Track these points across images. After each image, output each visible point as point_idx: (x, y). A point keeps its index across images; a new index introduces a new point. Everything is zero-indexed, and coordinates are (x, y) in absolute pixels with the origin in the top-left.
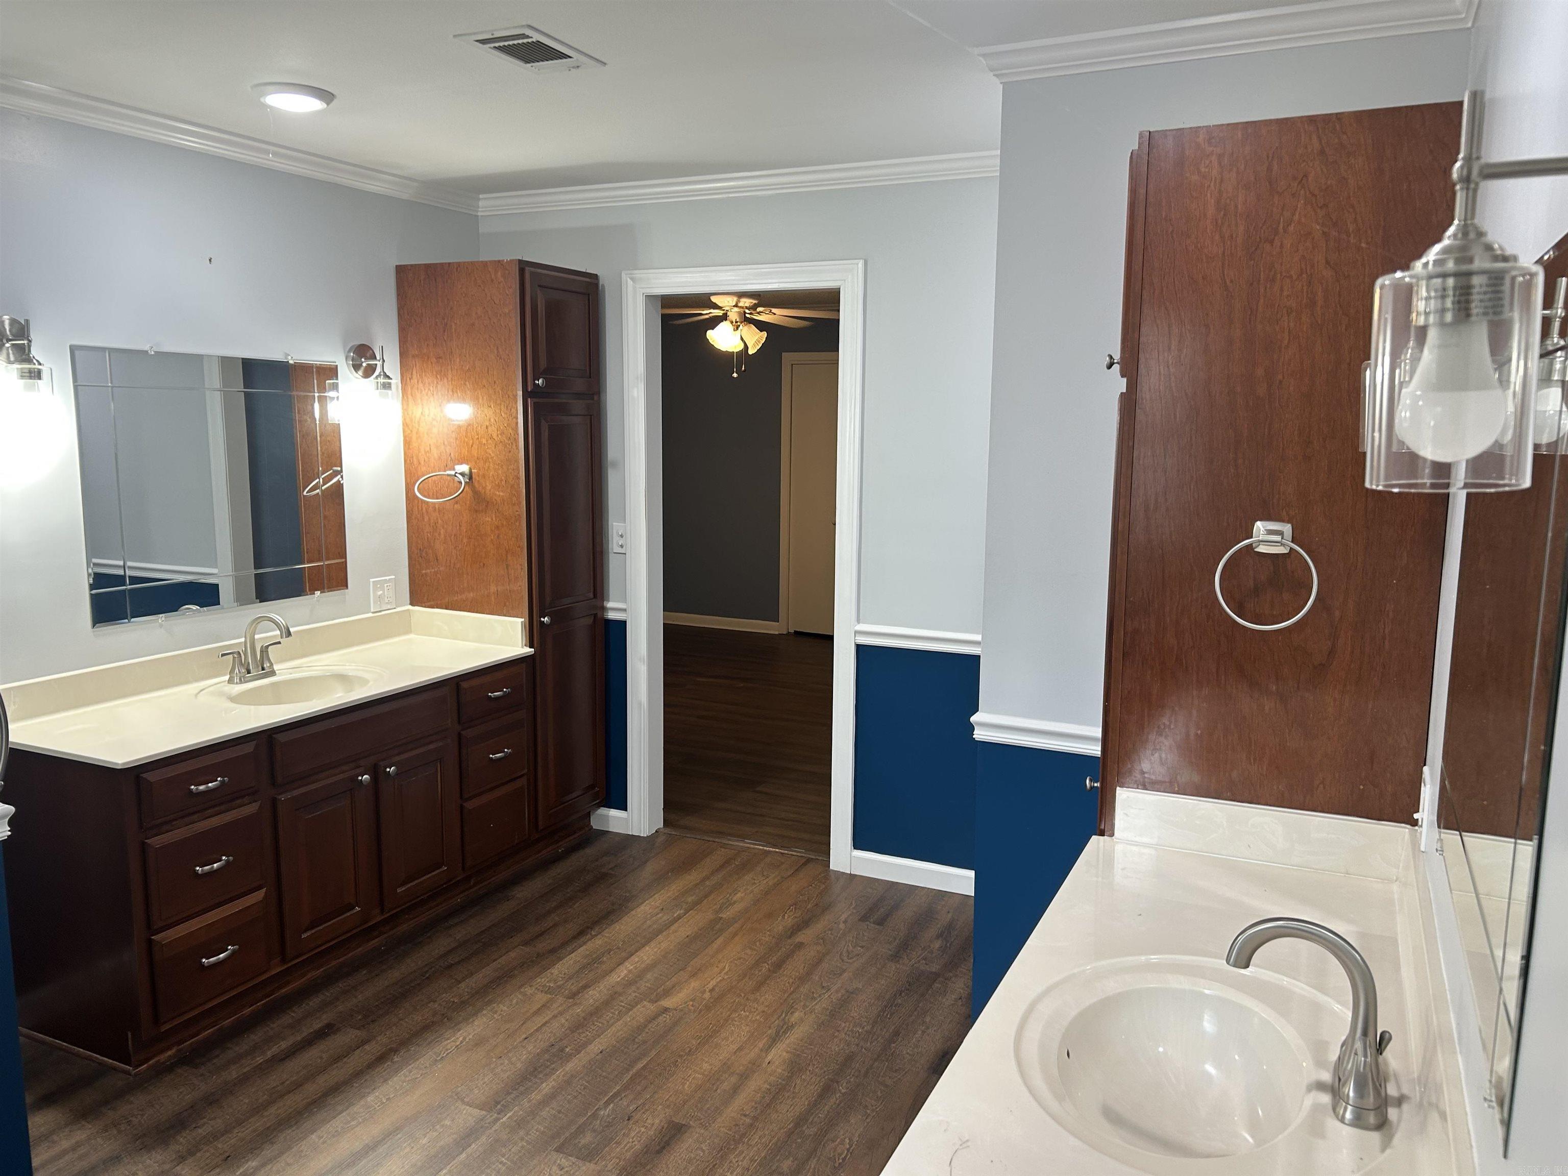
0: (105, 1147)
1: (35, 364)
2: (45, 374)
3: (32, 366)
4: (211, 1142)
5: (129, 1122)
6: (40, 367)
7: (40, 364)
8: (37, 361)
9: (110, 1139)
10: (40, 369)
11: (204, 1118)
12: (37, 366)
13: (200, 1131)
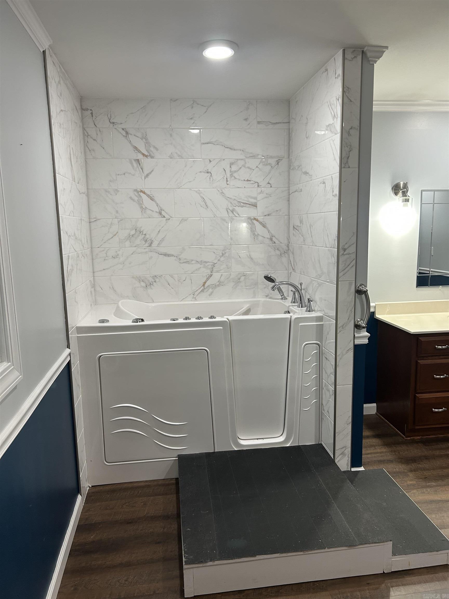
0: (389, 456)
1: (407, 197)
2: (410, 200)
3: (406, 198)
4: (422, 471)
5: (399, 453)
6: (409, 198)
7: (409, 197)
8: (408, 196)
9: (392, 455)
10: (409, 199)
11: (423, 462)
12: (408, 198)
13: (420, 465)
